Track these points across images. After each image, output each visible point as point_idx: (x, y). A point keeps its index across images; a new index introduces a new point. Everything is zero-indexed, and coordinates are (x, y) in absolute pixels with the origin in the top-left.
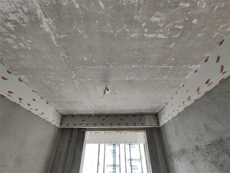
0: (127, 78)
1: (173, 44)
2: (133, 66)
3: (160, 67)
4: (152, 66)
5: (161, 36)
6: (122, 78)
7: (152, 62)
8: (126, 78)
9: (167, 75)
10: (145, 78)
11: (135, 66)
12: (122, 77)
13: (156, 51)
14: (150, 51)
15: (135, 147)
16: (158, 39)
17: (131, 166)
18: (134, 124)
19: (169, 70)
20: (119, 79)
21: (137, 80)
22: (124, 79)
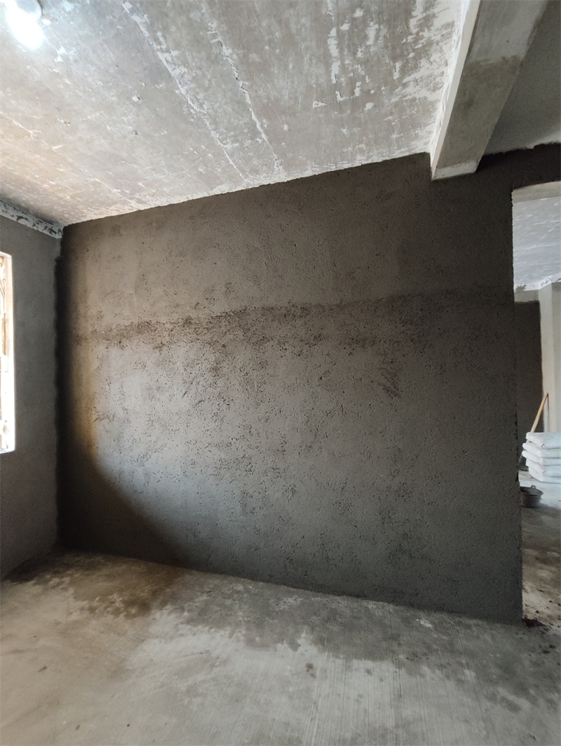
1: (320, 104)
2: (227, 51)
3: (254, 117)
4: (248, 101)
5: (335, 68)
6: (156, 40)
7: (261, 92)
8: (162, 51)
9: (237, 145)
11: (230, 56)
12: (160, 34)
19: (252, 139)
20: (143, 29)
21: (177, 91)
22: (156, 46)
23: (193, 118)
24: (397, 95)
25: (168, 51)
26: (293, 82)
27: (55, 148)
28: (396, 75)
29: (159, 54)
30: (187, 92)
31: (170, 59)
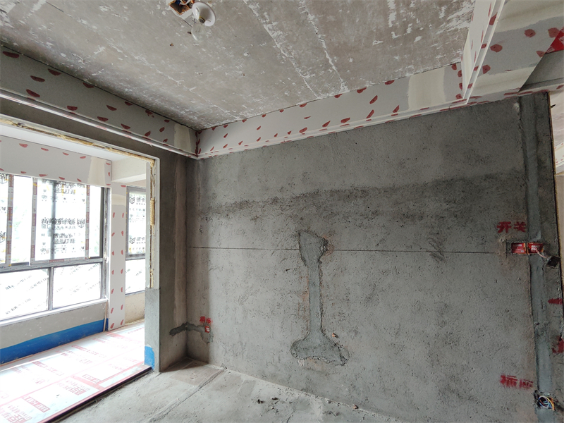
0: (269, 25)
1: (379, 42)
2: (311, 17)
3: (327, 56)
4: (324, 46)
5: (392, 17)
6: (263, 17)
7: (334, 40)
8: (266, 23)
9: (314, 75)
10: (290, 53)
11: (314, 20)
12: (265, 13)
13: (361, 31)
14: (360, 21)
15: (73, 192)
16: (386, 16)
17: (53, 236)
18: (147, 134)
19: (325, 70)
20: (255, 12)
21: (274, 47)
22: (262, 21)
23: (283, 61)
24: (442, 29)
25: (270, 23)
26: (358, 31)
27: (191, 89)
28: (442, 15)
29: (264, 25)
30: (281, 46)
31: (271, 28)
